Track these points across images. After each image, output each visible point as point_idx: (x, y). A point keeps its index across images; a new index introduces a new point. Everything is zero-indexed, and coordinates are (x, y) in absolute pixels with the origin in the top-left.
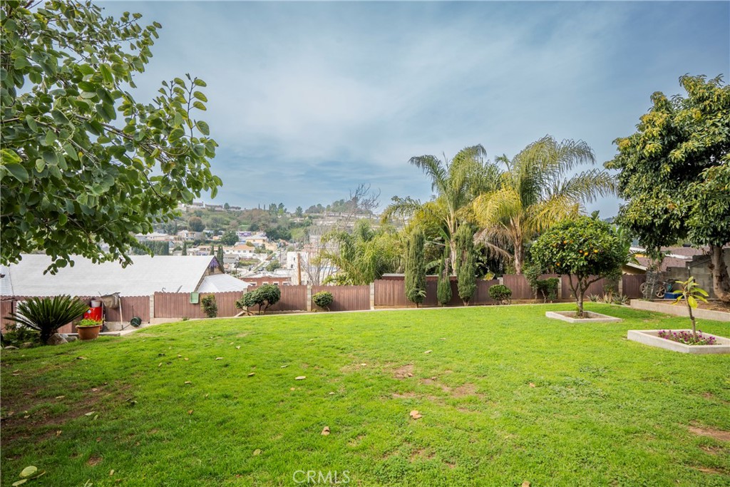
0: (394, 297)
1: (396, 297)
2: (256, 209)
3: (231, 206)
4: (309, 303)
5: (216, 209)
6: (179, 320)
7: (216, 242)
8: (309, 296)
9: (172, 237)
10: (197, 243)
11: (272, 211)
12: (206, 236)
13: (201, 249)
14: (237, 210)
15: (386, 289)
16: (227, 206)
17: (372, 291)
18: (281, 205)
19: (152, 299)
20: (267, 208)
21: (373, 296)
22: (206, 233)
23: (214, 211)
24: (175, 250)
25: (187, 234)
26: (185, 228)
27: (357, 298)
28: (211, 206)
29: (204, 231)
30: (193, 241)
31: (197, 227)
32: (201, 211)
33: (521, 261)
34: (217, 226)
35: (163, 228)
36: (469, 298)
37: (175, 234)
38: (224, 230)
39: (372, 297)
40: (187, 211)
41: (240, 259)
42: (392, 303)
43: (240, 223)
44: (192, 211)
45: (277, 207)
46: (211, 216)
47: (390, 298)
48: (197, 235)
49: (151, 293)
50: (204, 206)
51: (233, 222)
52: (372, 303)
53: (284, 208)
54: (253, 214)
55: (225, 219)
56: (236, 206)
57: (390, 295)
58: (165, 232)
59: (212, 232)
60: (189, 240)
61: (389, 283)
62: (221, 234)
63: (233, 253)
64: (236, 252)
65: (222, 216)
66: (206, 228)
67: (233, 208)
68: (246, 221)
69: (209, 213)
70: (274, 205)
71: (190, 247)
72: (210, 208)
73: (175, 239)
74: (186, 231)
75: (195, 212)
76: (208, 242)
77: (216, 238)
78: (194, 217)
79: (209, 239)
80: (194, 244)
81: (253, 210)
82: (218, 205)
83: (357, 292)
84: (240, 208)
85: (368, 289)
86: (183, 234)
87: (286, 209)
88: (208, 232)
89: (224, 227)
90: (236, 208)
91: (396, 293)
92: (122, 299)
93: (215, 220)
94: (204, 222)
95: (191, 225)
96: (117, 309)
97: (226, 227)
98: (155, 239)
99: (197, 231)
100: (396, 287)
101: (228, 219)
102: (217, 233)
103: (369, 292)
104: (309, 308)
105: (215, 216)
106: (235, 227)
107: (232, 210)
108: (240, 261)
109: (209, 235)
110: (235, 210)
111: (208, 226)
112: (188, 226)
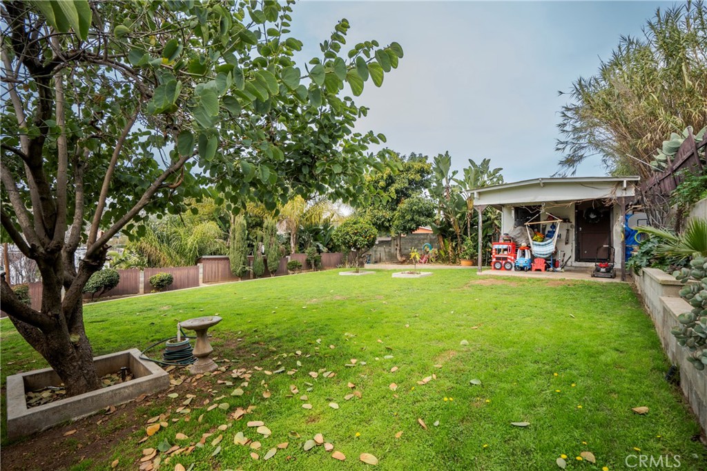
0: (218, 274)
1: (220, 274)
4: (142, 286)
8: (142, 279)
15: (212, 268)
17: (201, 270)
21: (202, 275)
27: (188, 278)
33: (295, 245)
36: (276, 271)
42: (217, 279)
47: (215, 275)
52: (201, 280)
57: (215, 273)
61: (215, 264)
83: (188, 272)
91: (220, 270)
100: (220, 265)
103: (198, 271)
104: (142, 290)
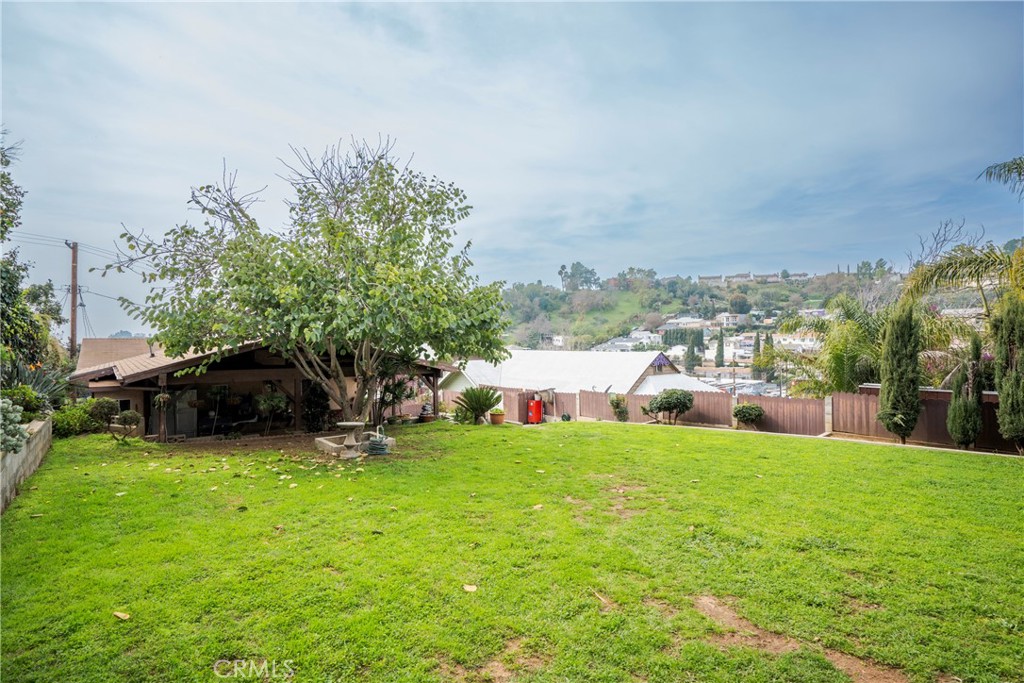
0: (868, 422)
1: (871, 421)
2: (833, 274)
3: (791, 272)
5: (769, 280)
6: (594, 420)
7: (766, 328)
9: (708, 323)
10: (740, 329)
11: (864, 274)
12: (754, 319)
13: (746, 338)
14: (803, 278)
15: (853, 408)
16: (786, 275)
17: (828, 409)
18: (881, 264)
19: (578, 397)
20: (854, 270)
21: (830, 417)
22: (754, 316)
23: (765, 282)
24: (711, 339)
25: (728, 319)
26: (725, 310)
27: (804, 418)
28: (761, 276)
29: (752, 312)
30: (735, 327)
31: (741, 307)
32: (747, 286)
34: (770, 305)
35: (698, 311)
37: (713, 317)
38: (781, 309)
39: (828, 418)
40: (728, 287)
41: (804, 351)
42: (864, 430)
43: (805, 297)
44: (735, 286)
45: (874, 266)
46: (760, 291)
47: (860, 422)
48: (741, 319)
49: (577, 392)
50: (752, 277)
51: (795, 296)
52: (828, 426)
53: (887, 267)
54: (828, 281)
55: (783, 293)
56: (800, 272)
57: (860, 418)
58: (700, 317)
59: (763, 313)
60: (731, 326)
61: (860, 399)
62: (775, 315)
63: (794, 342)
64: (798, 342)
65: (778, 290)
66: (755, 308)
67: (795, 275)
68: (817, 294)
69: (759, 286)
70: (867, 265)
71: (731, 336)
72: (759, 279)
73: (712, 324)
74: (727, 314)
75: (739, 287)
76: (755, 328)
77: (769, 321)
78: (737, 293)
79: (757, 323)
80: (737, 331)
81: (828, 275)
82: (772, 273)
83: (804, 409)
84: (806, 275)
85: (822, 405)
86: (722, 317)
87: (890, 269)
88: (756, 313)
89: (781, 304)
90: (800, 276)
91: (873, 416)
92: (556, 394)
93: (767, 296)
94: (751, 299)
95: (732, 306)
96: (552, 403)
97: (784, 304)
98: (688, 326)
99: (741, 313)
100: (872, 405)
101: (787, 293)
102: (769, 315)
103: (823, 410)
104: (734, 423)
105: (768, 290)
106: (799, 305)
107: (793, 279)
108: (804, 354)
109: (758, 318)
110: (798, 278)
111: (756, 305)
112: (729, 306)
